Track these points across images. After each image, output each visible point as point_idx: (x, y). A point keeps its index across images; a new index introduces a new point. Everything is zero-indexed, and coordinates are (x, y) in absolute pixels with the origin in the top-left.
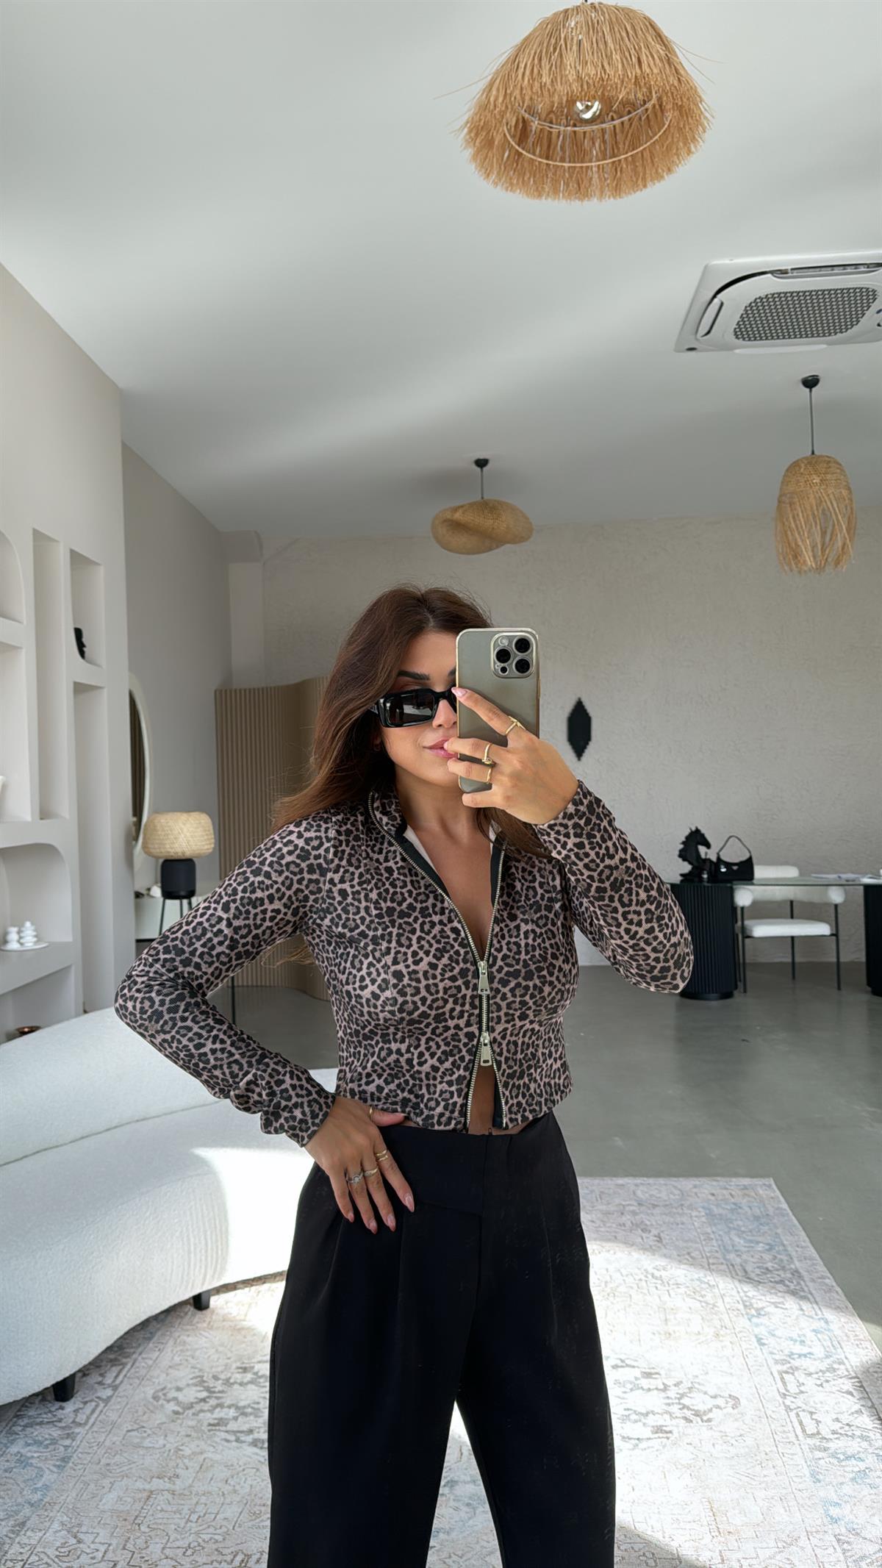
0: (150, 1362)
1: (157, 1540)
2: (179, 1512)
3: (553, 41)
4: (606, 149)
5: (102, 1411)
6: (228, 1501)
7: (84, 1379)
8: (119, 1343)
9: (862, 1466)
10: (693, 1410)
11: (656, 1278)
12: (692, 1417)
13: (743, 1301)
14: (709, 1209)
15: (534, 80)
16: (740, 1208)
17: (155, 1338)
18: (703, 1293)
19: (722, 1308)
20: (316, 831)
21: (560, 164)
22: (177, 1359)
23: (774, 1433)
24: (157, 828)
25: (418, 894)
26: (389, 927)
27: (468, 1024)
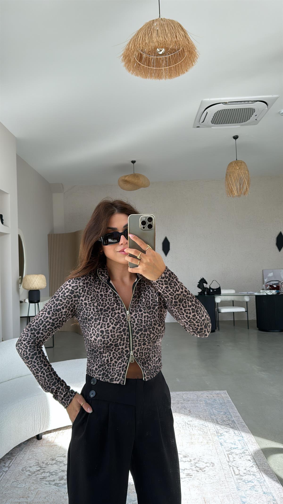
0: (21, 458)
3: (149, 30)
4: (167, 64)
5: (4, 476)
8: (11, 452)
9: (253, 484)
10: (199, 468)
11: (189, 425)
12: (199, 470)
13: (216, 431)
14: (206, 401)
15: (143, 42)
16: (216, 400)
17: (23, 450)
18: (203, 429)
19: (209, 434)
20: (75, 284)
21: (152, 68)
22: (30, 457)
23: (225, 474)
24: (27, 280)
25: (111, 303)
26: (100, 315)
27: (126, 347)
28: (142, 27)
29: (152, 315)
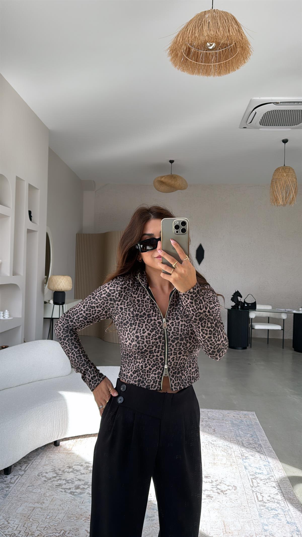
0: (38, 463)
1: (35, 524)
2: (43, 515)
3: (200, 22)
4: (217, 59)
5: (20, 479)
6: (60, 512)
7: (15, 467)
8: (27, 456)
9: (277, 512)
10: (221, 490)
11: (212, 444)
12: (220, 492)
13: (241, 454)
14: (232, 422)
15: (192, 35)
16: (243, 421)
17: (40, 455)
18: (228, 450)
19: (234, 456)
20: (114, 287)
21: (201, 64)
22: (47, 462)
23: (247, 499)
24: (53, 280)
25: (147, 309)
26: (136, 320)
27: (161, 355)
28: (192, 19)
29: (189, 324)
